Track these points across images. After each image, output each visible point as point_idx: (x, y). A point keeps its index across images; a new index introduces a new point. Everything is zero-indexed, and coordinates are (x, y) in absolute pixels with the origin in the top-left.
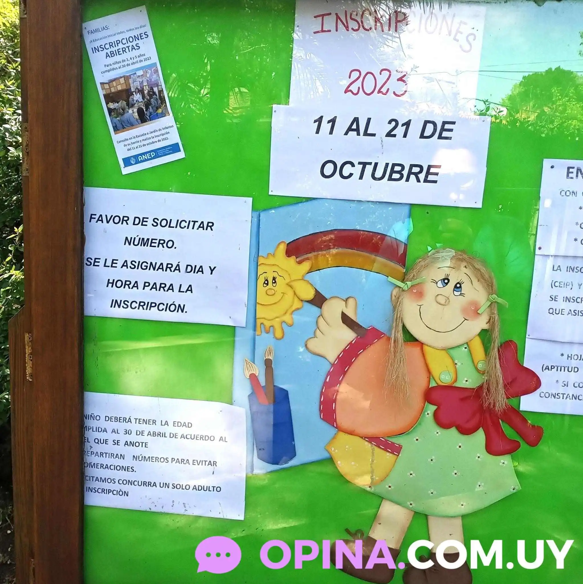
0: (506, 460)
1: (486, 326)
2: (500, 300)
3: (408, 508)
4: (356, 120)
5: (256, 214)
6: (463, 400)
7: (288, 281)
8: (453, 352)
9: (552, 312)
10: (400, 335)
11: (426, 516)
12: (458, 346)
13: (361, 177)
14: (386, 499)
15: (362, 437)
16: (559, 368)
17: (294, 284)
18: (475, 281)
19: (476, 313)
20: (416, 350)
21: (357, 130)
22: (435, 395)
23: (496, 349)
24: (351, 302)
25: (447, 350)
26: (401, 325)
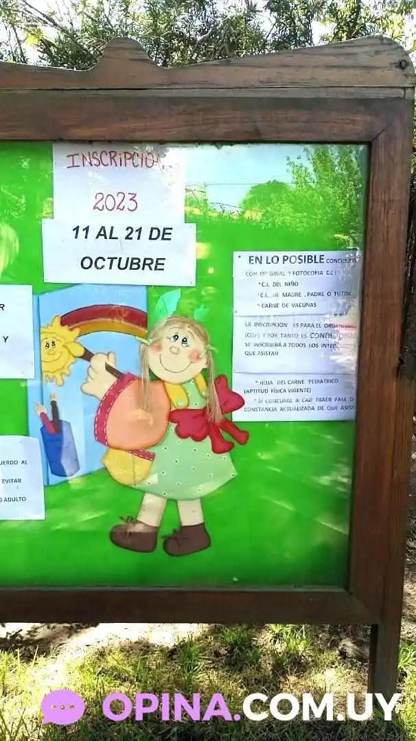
0: (226, 457)
1: (205, 367)
2: (212, 348)
3: (163, 497)
4: (103, 228)
5: (36, 297)
6: (194, 417)
7: (63, 343)
8: (184, 385)
9: (248, 354)
10: (148, 377)
11: (176, 501)
12: (189, 381)
13: (110, 268)
14: (148, 492)
15: (126, 451)
16: (255, 391)
17: (68, 345)
18: (196, 336)
19: (198, 358)
20: (159, 386)
21: (105, 235)
22: (175, 416)
23: (213, 382)
24: (111, 356)
25: (181, 384)
26: (147, 370)
